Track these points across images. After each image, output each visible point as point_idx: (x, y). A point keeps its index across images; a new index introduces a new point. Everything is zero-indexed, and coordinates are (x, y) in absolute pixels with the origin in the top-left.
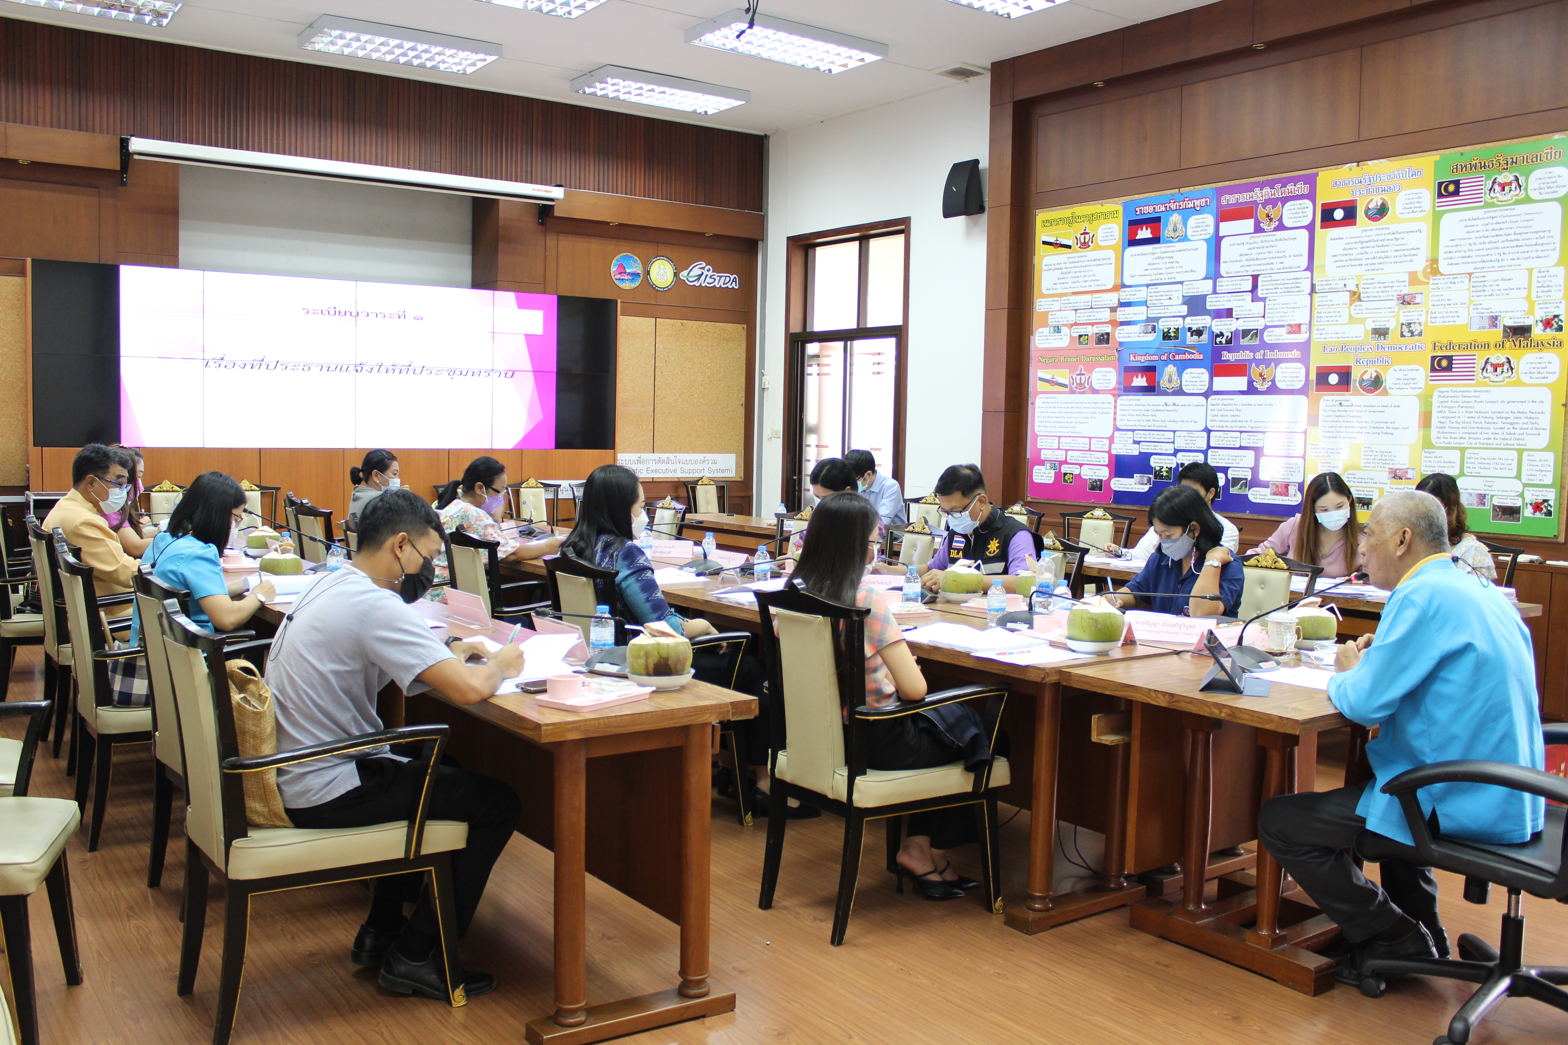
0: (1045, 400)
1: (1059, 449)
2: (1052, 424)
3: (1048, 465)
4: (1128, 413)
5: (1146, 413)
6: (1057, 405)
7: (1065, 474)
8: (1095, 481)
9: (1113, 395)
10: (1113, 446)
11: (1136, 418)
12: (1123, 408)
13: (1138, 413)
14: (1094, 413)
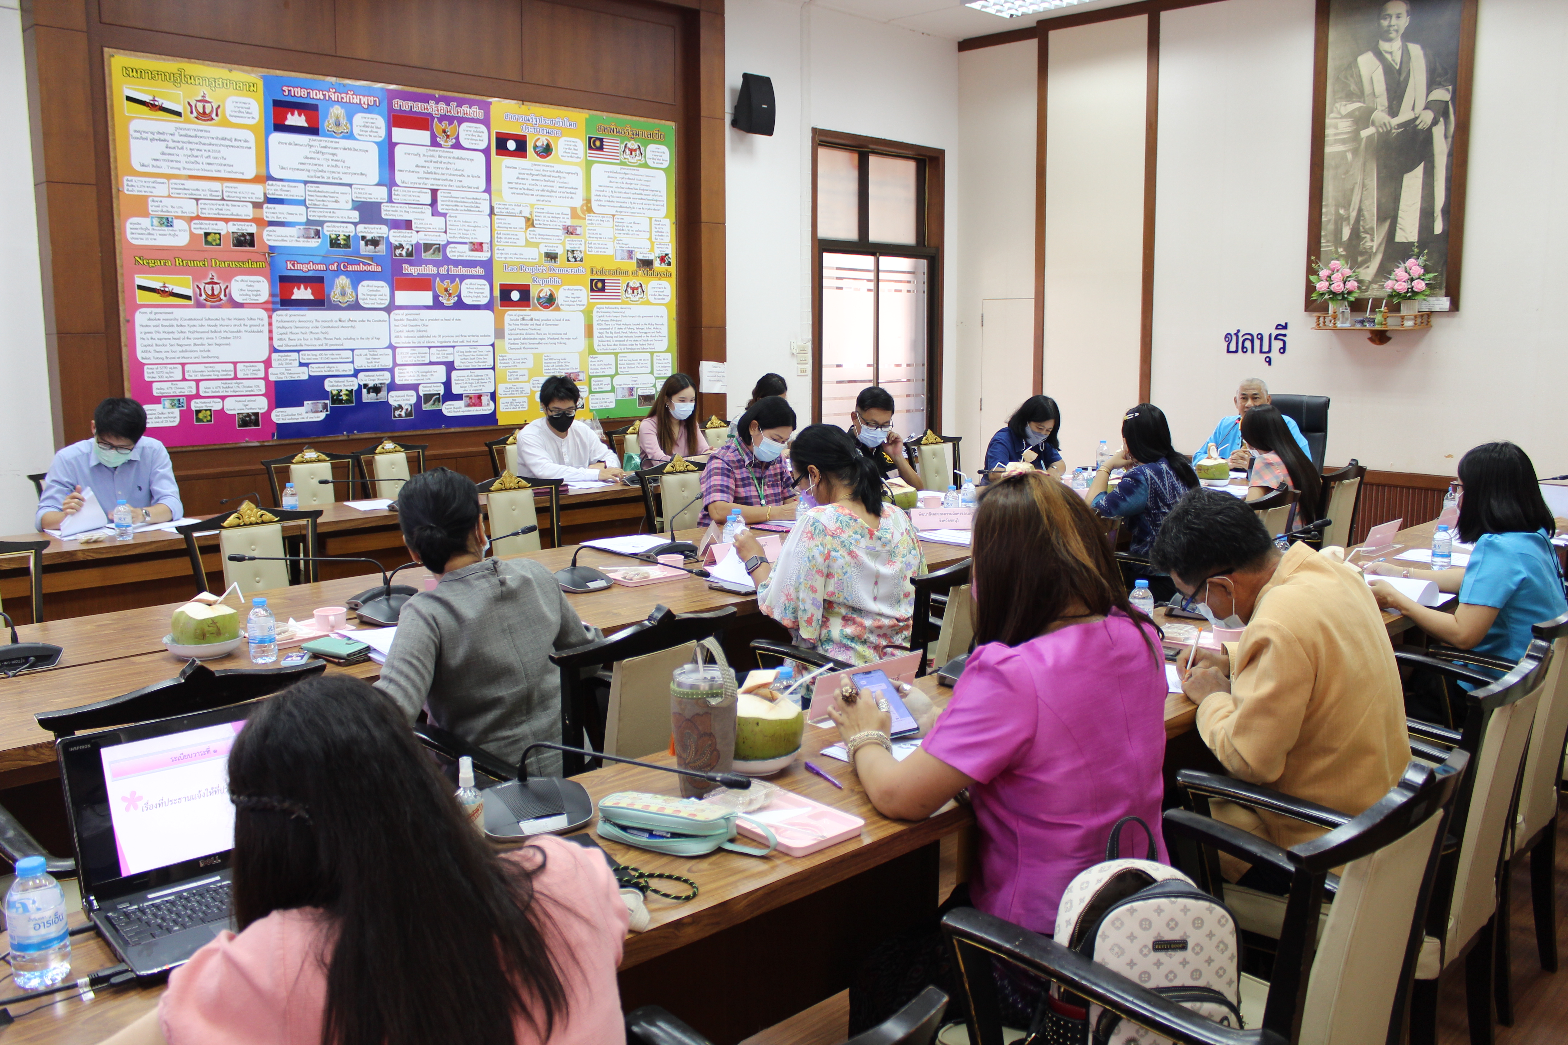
0: (152, 316)
1: (184, 379)
2: (168, 348)
3: (167, 403)
4: (289, 330)
5: (315, 330)
6: (174, 323)
7: (198, 412)
8: (248, 415)
9: (266, 310)
10: (270, 370)
11: (301, 336)
12: (281, 324)
13: (304, 330)
14: (240, 332)
